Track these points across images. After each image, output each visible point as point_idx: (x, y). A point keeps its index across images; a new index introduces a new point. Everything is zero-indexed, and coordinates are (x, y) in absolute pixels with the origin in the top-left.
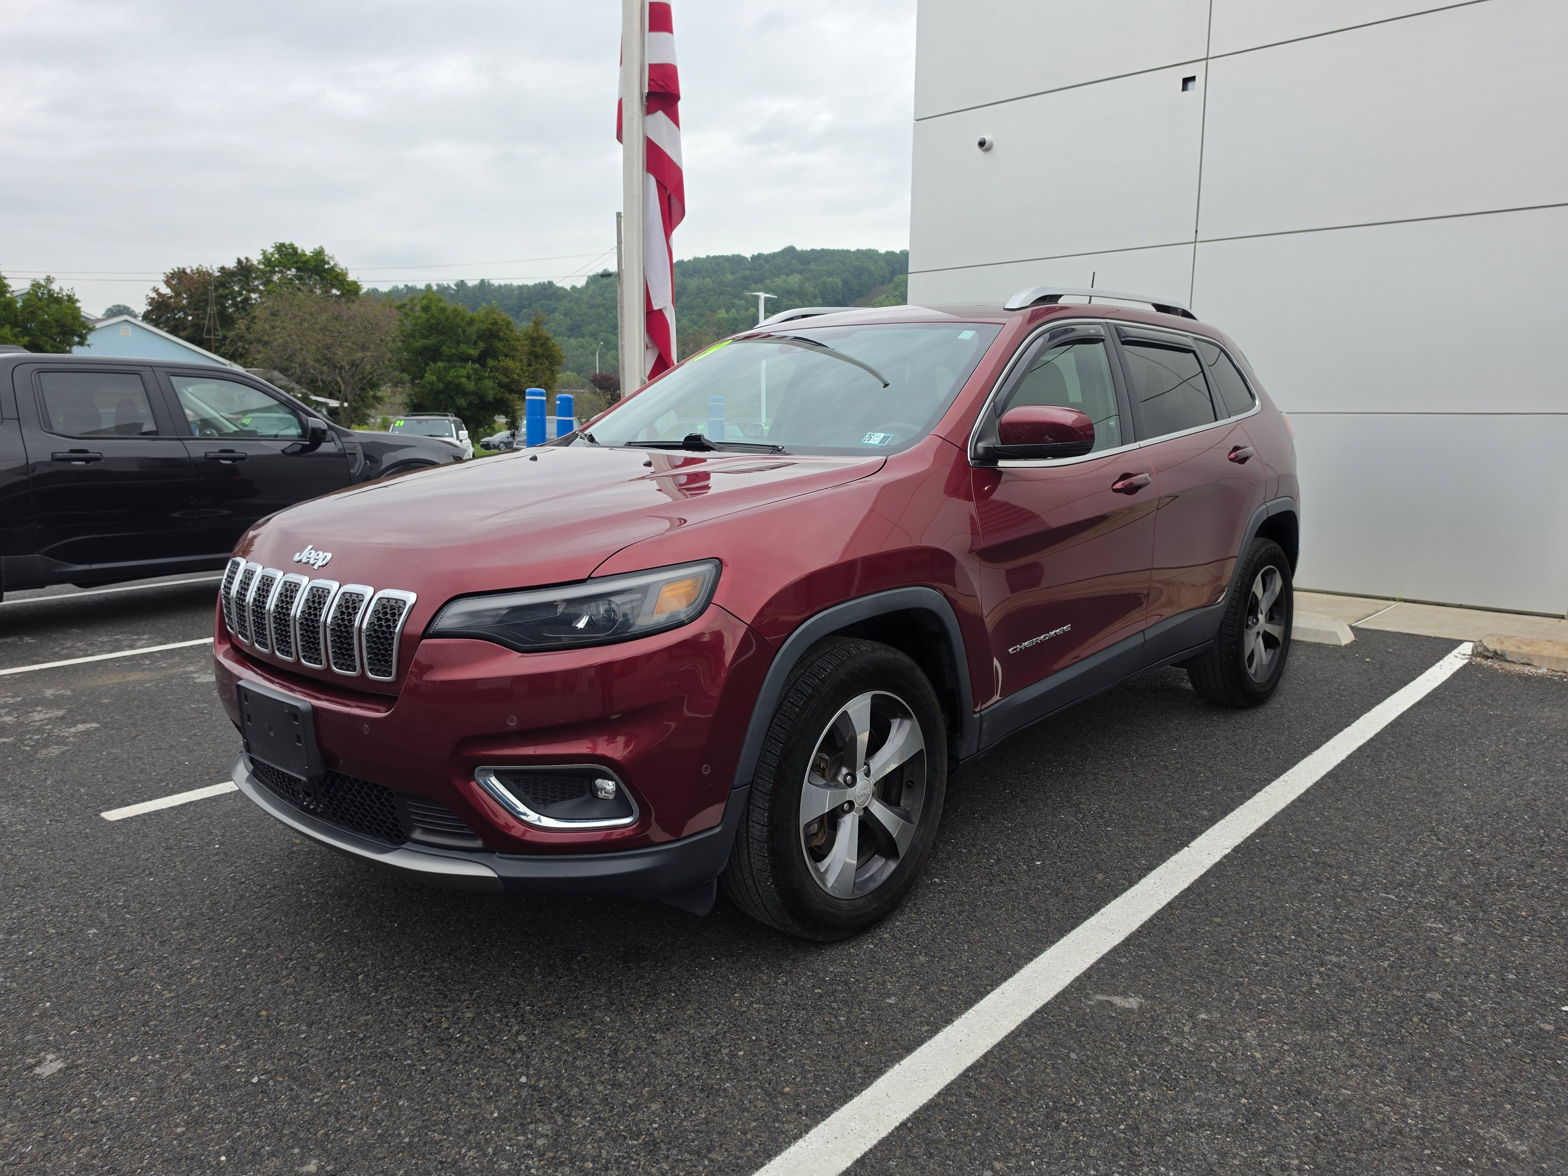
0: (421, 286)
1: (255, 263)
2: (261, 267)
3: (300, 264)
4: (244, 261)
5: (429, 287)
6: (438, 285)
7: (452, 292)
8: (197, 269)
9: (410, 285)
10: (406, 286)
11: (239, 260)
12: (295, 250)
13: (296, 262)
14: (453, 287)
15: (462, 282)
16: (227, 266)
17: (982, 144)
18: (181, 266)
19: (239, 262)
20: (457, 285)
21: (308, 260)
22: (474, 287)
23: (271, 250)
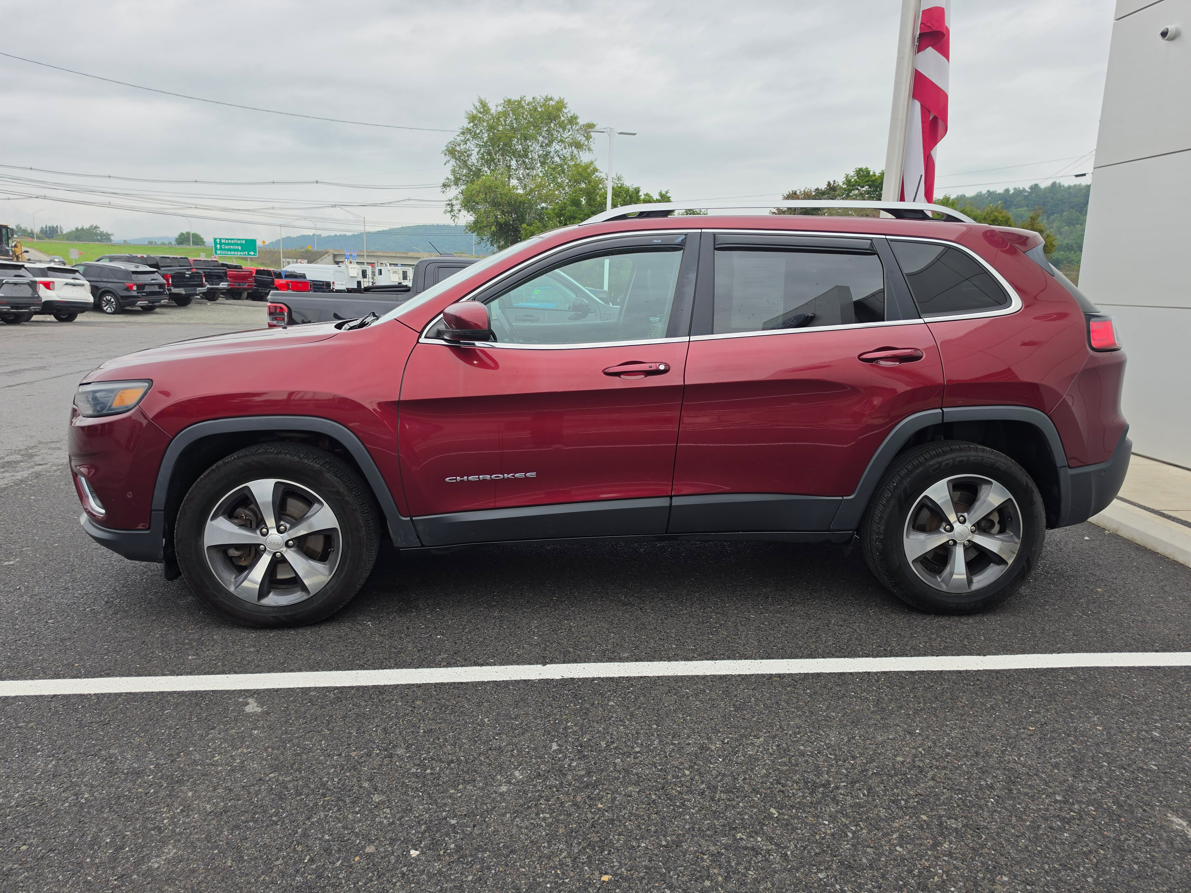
0: (1000, 190)
1: (841, 184)
2: (844, 186)
3: (870, 183)
4: (832, 183)
5: (1007, 191)
6: (1015, 189)
7: (1026, 194)
8: (804, 191)
9: (991, 190)
10: (988, 191)
11: (829, 183)
12: (868, 172)
13: (867, 182)
14: (1027, 189)
15: (1036, 185)
16: (820, 188)
17: (1164, 34)
18: (794, 190)
19: (829, 184)
20: (1031, 188)
21: (876, 179)
22: (1046, 189)
23: (852, 174)
